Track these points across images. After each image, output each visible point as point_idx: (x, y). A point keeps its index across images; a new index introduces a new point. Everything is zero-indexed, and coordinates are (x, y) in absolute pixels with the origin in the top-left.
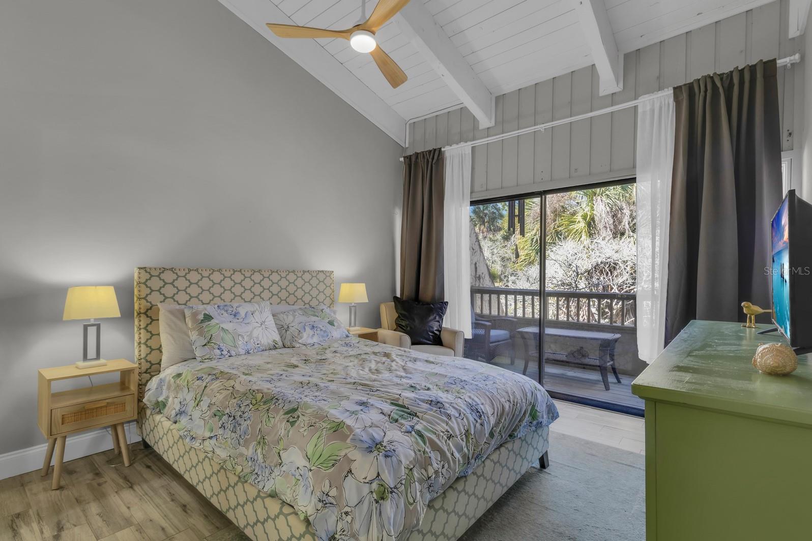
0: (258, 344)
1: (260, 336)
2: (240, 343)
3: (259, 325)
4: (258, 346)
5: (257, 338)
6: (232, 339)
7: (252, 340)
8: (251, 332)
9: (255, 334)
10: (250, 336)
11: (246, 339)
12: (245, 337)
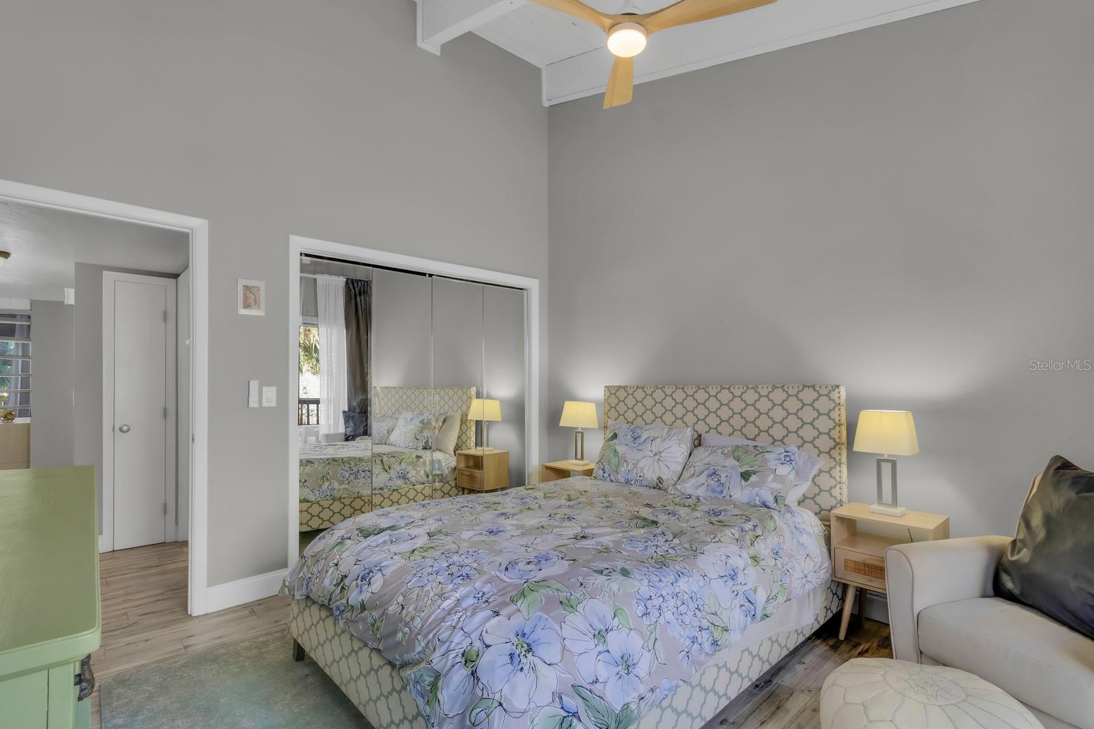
0: (640, 476)
1: (646, 469)
2: (622, 469)
3: (653, 455)
4: (641, 479)
5: (642, 469)
6: (617, 463)
7: (635, 470)
8: (639, 461)
9: (641, 465)
10: (635, 465)
11: (630, 466)
12: (630, 465)
